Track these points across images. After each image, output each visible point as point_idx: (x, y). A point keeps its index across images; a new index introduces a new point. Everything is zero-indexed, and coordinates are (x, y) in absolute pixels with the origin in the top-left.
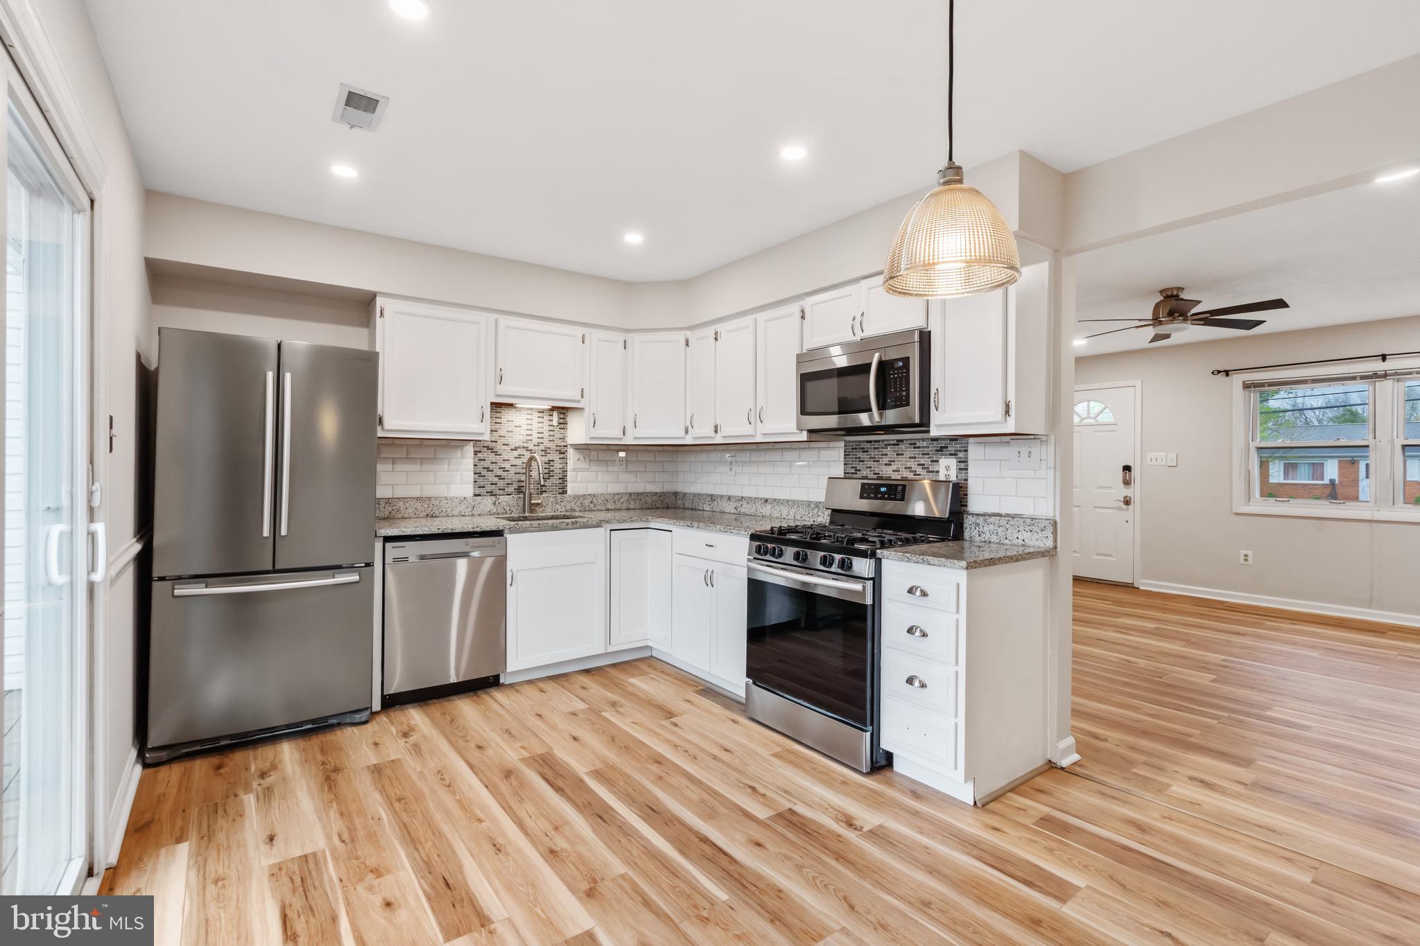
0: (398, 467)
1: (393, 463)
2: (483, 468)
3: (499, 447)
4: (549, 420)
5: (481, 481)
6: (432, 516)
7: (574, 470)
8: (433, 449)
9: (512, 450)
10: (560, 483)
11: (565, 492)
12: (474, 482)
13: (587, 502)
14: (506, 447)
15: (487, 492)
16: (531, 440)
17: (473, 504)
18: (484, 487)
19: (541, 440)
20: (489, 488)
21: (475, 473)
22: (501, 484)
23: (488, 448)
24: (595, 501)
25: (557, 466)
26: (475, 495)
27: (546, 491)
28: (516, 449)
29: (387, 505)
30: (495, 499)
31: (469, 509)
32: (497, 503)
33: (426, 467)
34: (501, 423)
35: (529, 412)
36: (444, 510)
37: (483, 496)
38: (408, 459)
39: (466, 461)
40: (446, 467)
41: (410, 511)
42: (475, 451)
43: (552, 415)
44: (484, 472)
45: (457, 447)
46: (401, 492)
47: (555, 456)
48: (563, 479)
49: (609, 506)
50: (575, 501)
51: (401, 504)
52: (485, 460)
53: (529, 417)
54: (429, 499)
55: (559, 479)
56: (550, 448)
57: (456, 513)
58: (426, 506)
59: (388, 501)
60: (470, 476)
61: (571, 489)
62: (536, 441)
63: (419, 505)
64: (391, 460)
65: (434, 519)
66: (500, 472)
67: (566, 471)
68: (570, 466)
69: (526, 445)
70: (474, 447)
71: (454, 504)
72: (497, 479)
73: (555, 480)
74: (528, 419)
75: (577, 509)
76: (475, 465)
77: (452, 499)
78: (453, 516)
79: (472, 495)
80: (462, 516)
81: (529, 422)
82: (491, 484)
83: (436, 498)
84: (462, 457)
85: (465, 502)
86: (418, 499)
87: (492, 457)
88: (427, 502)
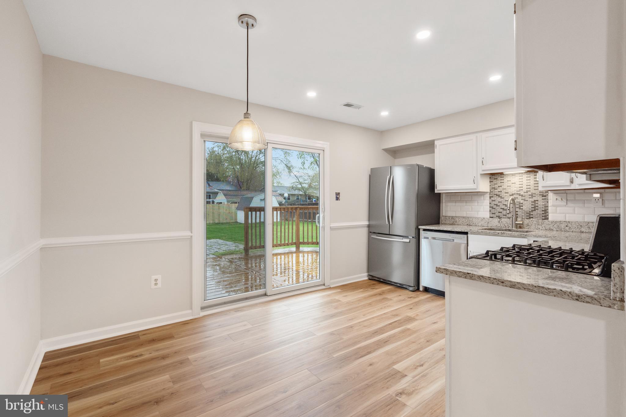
0: (457, 204)
1: (455, 203)
2: (494, 205)
3: (503, 194)
4: (534, 178)
5: (493, 211)
6: (469, 225)
7: (553, 206)
8: (471, 196)
9: (510, 195)
10: (542, 214)
11: (546, 218)
12: (490, 211)
13: (563, 226)
14: (507, 194)
15: (496, 216)
16: (522, 190)
17: (488, 221)
18: (495, 214)
19: (528, 190)
20: (498, 214)
21: (490, 207)
22: (504, 212)
23: (497, 195)
24: (569, 225)
25: (541, 203)
26: (490, 217)
27: (533, 218)
28: (512, 195)
29: (452, 219)
30: (499, 220)
31: (486, 223)
32: (500, 222)
33: (468, 204)
34: (504, 182)
35: (521, 175)
36: (475, 223)
37: (494, 218)
38: (461, 201)
39: (485, 201)
40: (476, 204)
41: (460, 222)
42: (490, 197)
43: (536, 175)
44: (495, 207)
45: (481, 195)
46: (458, 215)
47: (540, 198)
48: (546, 211)
49: (583, 230)
50: (553, 224)
51: (457, 219)
52: (495, 201)
53: (521, 178)
54: (468, 217)
55: (542, 211)
56: (535, 193)
57: (480, 225)
58: (467, 221)
59: (452, 217)
60: (488, 208)
61: (551, 217)
62: (525, 189)
63: (464, 220)
64: (454, 202)
65: (470, 226)
66: (504, 207)
67: (548, 206)
68: (550, 204)
69: (519, 193)
70: (489, 195)
71: (479, 221)
72: (502, 210)
73: (539, 212)
74: (519, 179)
75: (555, 229)
76: (490, 203)
77: (478, 218)
78: (478, 226)
79: (489, 217)
80: (483, 226)
81: (521, 180)
82: (499, 212)
83: (471, 218)
84: (484, 200)
85: (484, 220)
86: (463, 217)
87: (499, 199)
88: (467, 219)
